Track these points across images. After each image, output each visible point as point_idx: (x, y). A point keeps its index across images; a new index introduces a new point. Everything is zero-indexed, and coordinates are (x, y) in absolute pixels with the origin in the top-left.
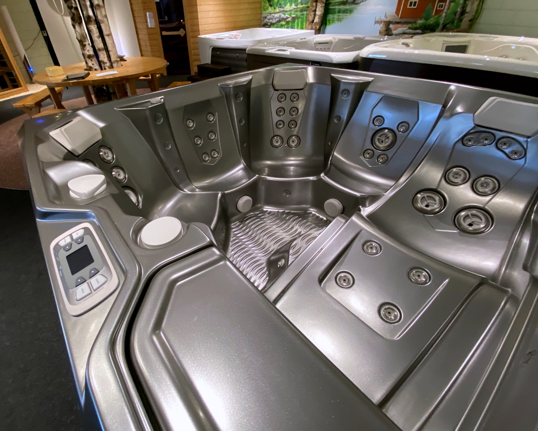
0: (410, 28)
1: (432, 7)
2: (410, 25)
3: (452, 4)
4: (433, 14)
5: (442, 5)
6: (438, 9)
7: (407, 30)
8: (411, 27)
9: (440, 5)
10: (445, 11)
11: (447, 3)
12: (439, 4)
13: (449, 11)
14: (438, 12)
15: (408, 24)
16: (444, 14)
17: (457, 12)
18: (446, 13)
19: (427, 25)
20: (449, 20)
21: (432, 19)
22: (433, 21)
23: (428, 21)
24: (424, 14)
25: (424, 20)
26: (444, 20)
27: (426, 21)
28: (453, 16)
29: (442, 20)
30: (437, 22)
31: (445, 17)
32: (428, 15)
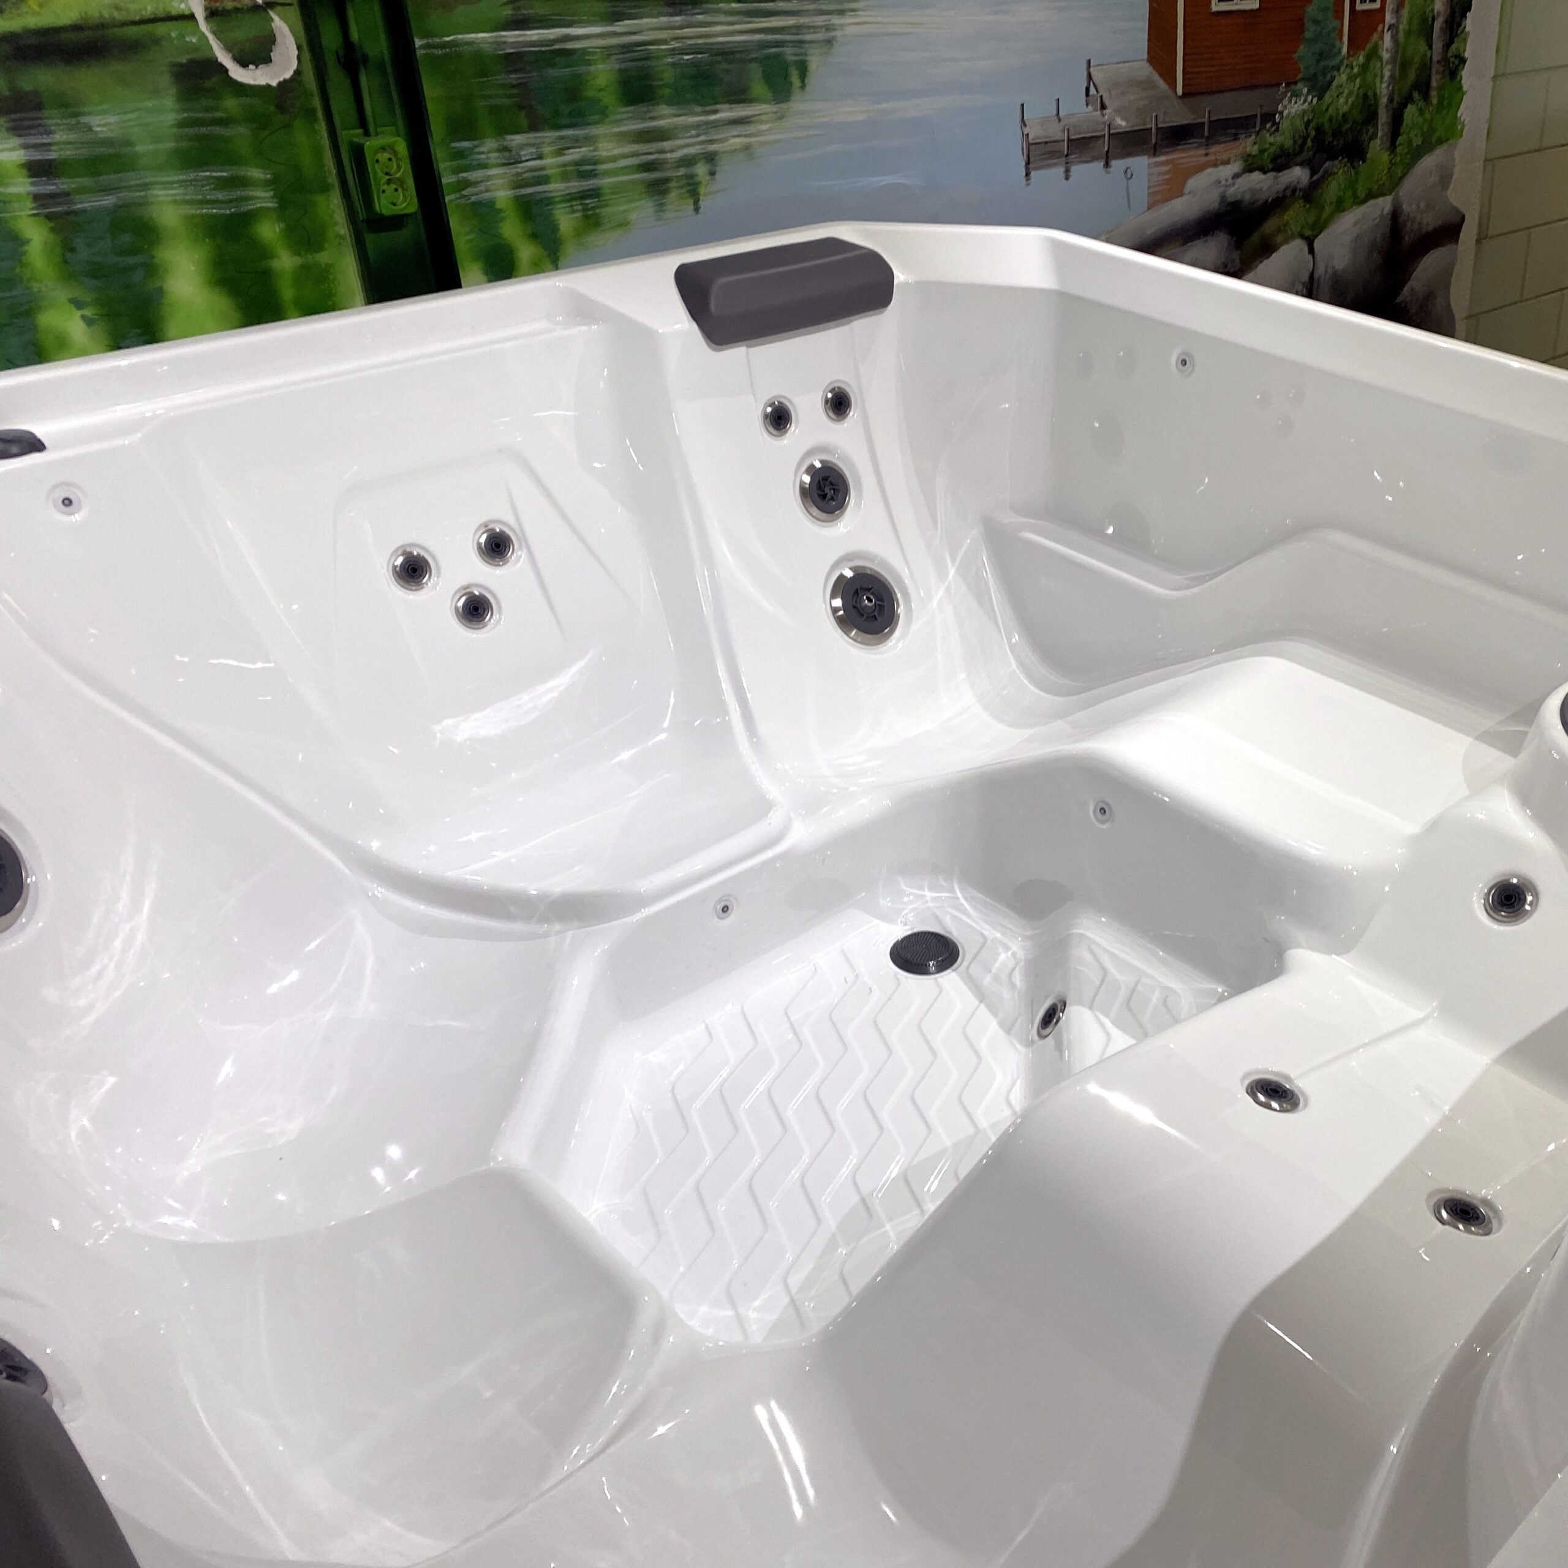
0: (1249, 165)
2: (1247, 144)
4: (1345, 46)
6: (1358, 6)
7: (1235, 177)
8: (1255, 150)
13: (1406, 17)
14: (1360, 29)
16: (1387, 37)
18: (1393, 29)
19: (1327, 126)
20: (1412, 76)
21: (1344, 77)
22: (1350, 94)
23: (1327, 98)
24: (1302, 49)
25: (1308, 94)
26: (1392, 77)
27: (1320, 97)
28: (1423, 47)
29: (1382, 77)
30: (1365, 96)
31: (1393, 60)
32: (1321, 56)
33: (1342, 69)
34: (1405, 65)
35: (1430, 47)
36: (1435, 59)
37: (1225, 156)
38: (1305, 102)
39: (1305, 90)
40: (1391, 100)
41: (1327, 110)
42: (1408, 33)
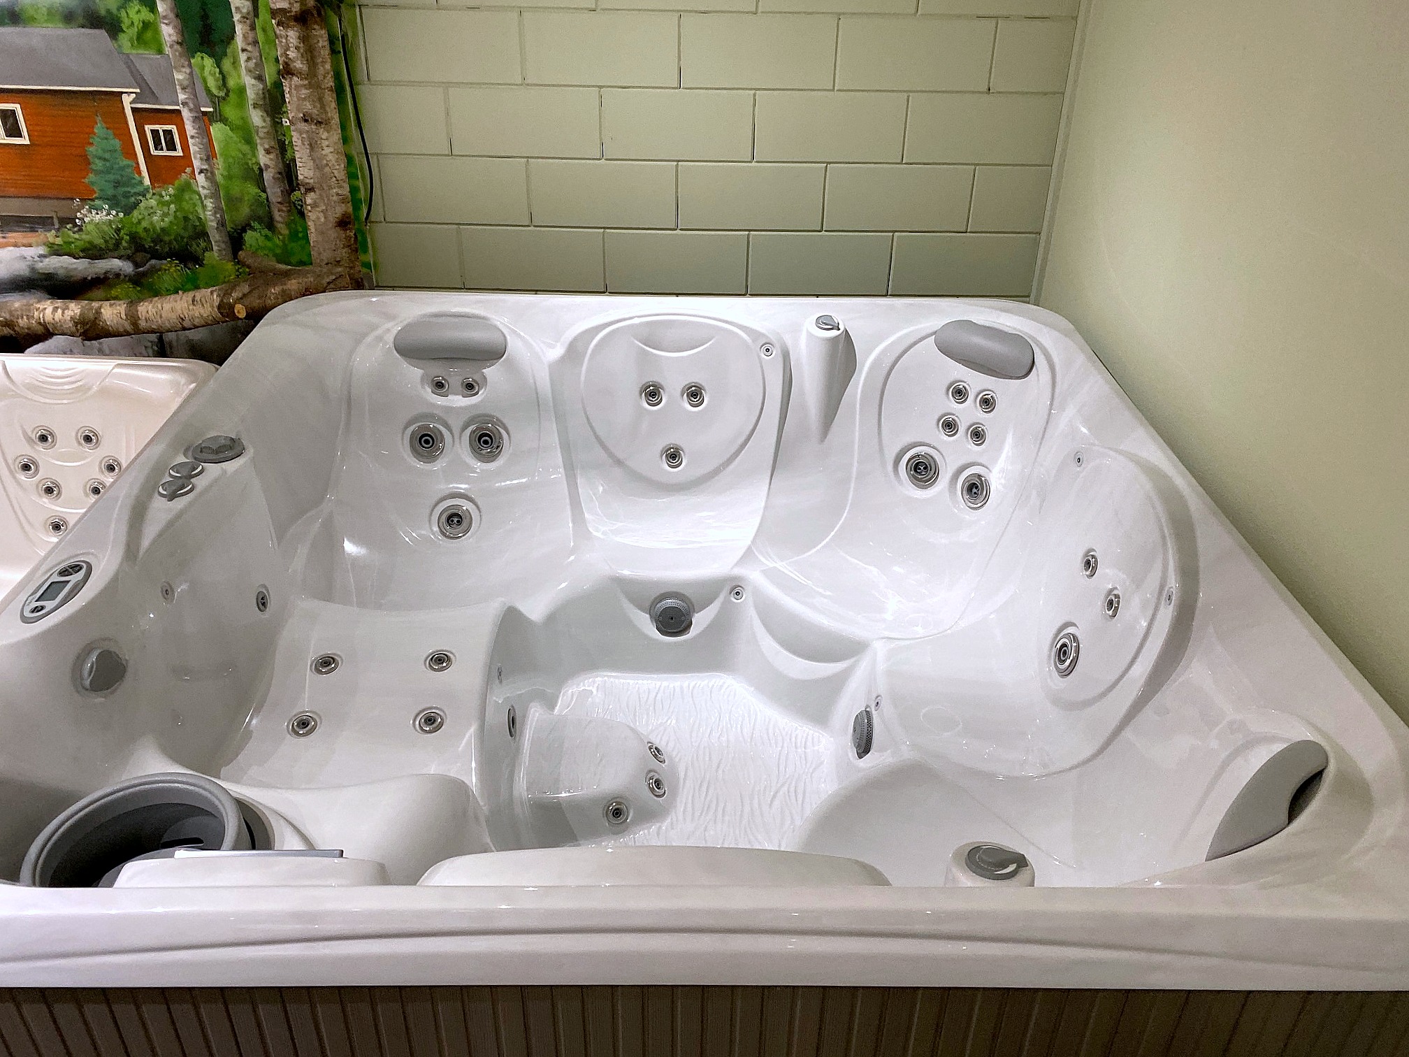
0: (56, 251)
1: (117, 143)
2: (51, 236)
3: (216, 130)
4: (147, 182)
5: (168, 133)
6: (154, 152)
7: (41, 256)
8: (59, 241)
9: (155, 133)
10: (197, 163)
11: (190, 129)
12: (148, 128)
13: (220, 164)
14: (164, 171)
15: (33, 230)
16: (201, 179)
17: (261, 170)
18: (209, 174)
19: (143, 234)
20: (245, 211)
21: (153, 202)
22: (165, 215)
23: (135, 213)
24: (91, 178)
25: (111, 208)
26: (217, 209)
27: (127, 213)
28: (254, 190)
29: (204, 207)
30: (186, 219)
31: (215, 195)
32: (117, 184)
33: (148, 196)
34: (233, 202)
35: (264, 191)
36: (273, 199)
37: (25, 241)
38: (108, 214)
39: (107, 207)
40: (222, 224)
41: (139, 222)
42: (229, 177)
